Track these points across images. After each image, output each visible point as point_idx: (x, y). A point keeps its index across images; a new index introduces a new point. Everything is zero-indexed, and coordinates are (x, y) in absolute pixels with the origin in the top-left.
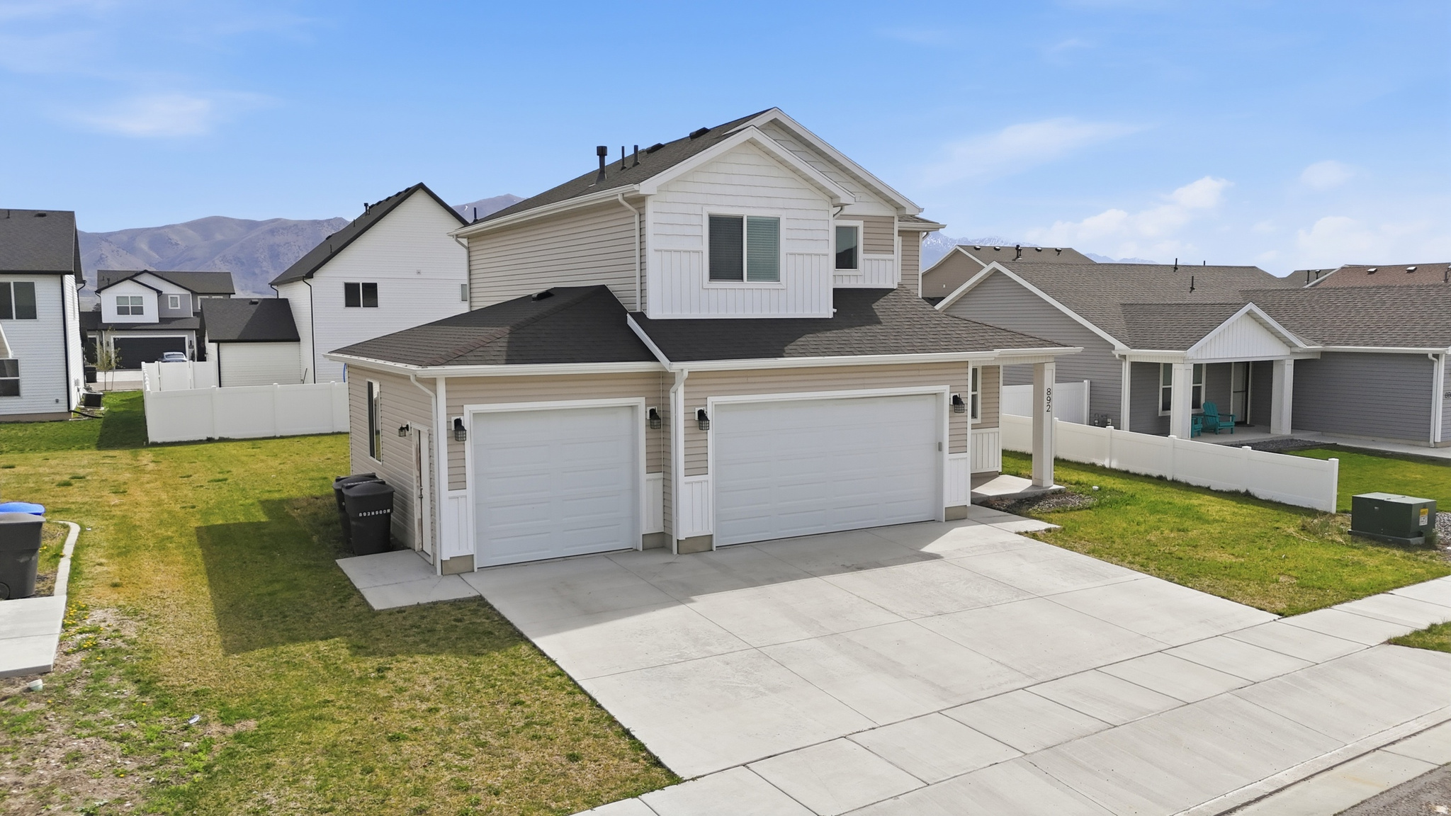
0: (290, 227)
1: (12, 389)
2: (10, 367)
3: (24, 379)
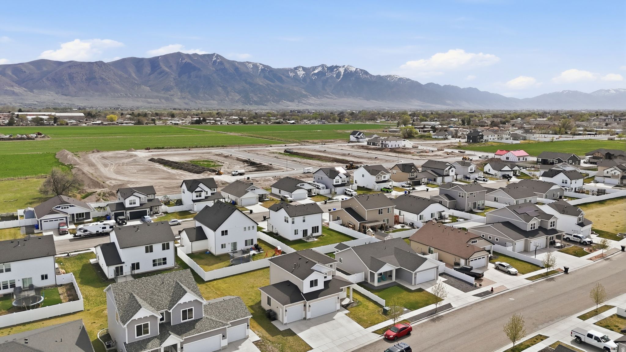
0: (78, 65)
1: (165, 263)
2: (165, 259)
3: (167, 261)
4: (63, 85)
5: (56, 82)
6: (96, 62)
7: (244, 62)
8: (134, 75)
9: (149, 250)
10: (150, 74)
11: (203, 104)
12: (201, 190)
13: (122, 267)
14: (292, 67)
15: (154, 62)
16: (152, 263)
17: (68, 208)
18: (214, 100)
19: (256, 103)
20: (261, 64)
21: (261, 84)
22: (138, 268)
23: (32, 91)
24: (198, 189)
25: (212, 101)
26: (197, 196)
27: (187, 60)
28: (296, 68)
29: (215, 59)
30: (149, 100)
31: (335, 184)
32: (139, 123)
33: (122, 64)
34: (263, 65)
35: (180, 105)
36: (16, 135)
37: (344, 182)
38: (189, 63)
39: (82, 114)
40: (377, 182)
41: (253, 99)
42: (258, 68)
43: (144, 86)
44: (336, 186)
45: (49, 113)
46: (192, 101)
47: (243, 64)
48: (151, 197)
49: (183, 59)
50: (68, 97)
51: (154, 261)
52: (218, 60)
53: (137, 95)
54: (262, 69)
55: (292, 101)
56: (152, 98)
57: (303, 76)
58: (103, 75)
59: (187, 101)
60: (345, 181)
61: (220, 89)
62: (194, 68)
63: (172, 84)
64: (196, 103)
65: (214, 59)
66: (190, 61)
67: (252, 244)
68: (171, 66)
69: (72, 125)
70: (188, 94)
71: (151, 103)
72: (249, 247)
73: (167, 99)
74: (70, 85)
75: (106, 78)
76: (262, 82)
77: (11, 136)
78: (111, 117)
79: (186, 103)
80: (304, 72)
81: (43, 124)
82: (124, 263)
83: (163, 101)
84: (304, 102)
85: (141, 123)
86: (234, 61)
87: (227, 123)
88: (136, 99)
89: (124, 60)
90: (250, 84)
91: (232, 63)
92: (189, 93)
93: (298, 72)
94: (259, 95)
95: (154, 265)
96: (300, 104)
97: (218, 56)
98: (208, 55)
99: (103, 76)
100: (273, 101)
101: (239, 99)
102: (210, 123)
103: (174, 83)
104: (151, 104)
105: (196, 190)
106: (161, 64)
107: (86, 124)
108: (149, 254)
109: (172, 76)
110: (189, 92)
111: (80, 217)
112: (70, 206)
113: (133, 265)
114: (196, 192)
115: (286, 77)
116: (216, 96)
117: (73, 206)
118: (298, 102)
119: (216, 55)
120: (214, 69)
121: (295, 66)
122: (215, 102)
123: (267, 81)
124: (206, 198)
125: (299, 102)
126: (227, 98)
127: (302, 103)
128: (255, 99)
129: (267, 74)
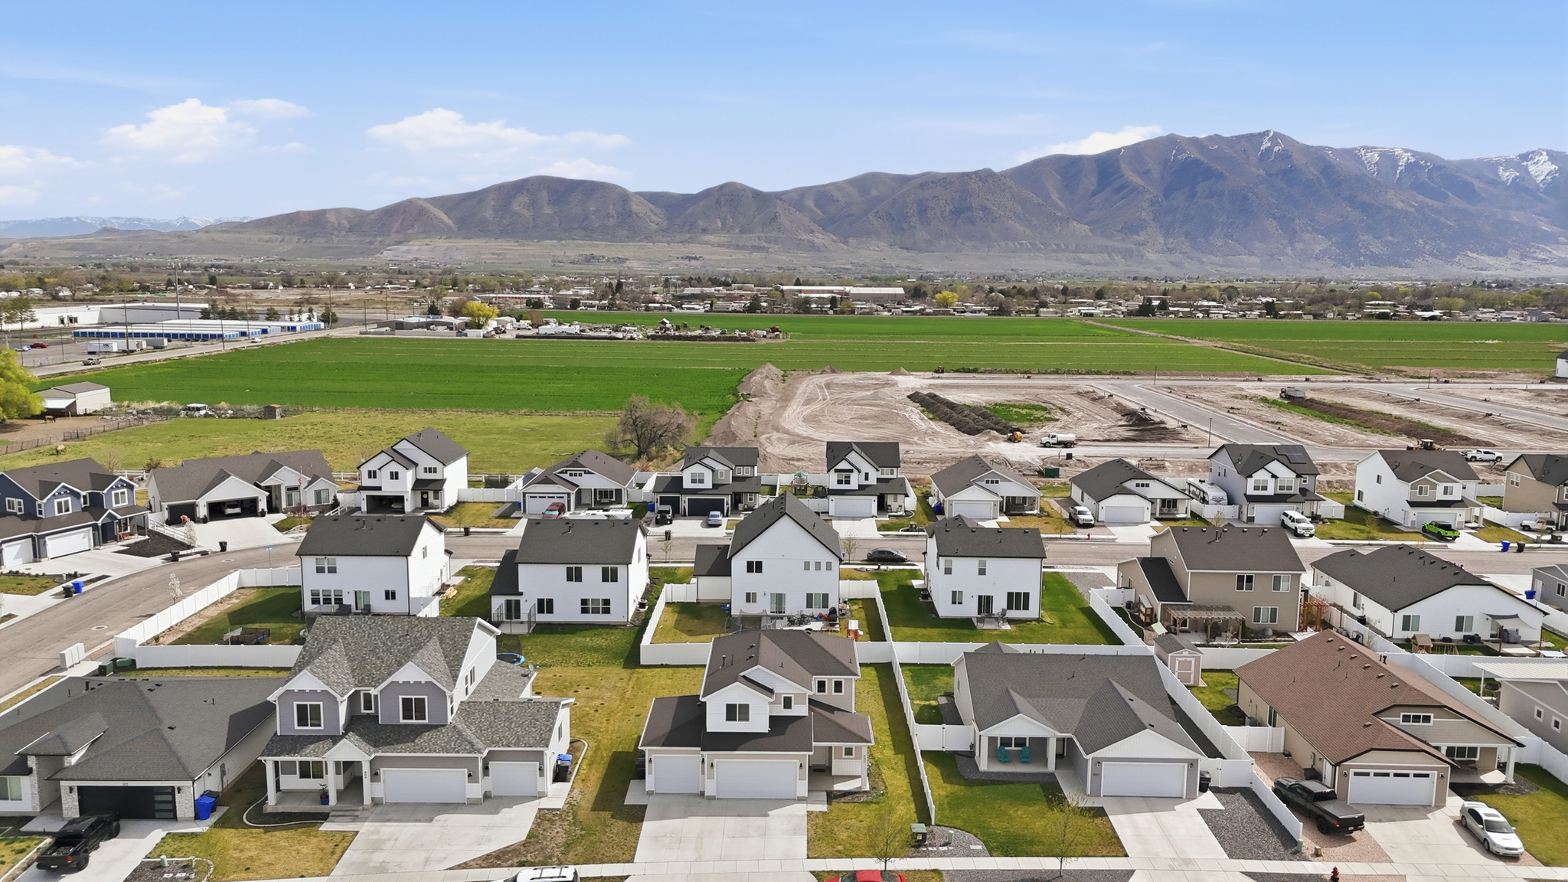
0: (940, 180)
1: (607, 611)
2: (607, 602)
3: (612, 606)
4: (905, 226)
5: (893, 219)
6: (976, 173)
7: (1355, 149)
8: (1055, 197)
9: (574, 575)
10: (1094, 194)
11: (1222, 266)
12: (850, 467)
13: (518, 602)
14: (1513, 154)
15: (1107, 165)
16: (579, 606)
17: (580, 475)
18: (1251, 253)
19: (1376, 260)
20: (1407, 151)
21: (1400, 205)
22: (550, 611)
23: (846, 243)
24: (843, 465)
25: (1245, 258)
26: (840, 482)
27: (1193, 153)
28: (1525, 157)
29: (1269, 145)
30: (1085, 257)
31: (1251, 492)
32: (1002, 311)
33: (1031, 174)
34: (1414, 154)
35: (1159, 269)
36: (734, 331)
37: (1285, 492)
38: (1196, 162)
39: (900, 291)
40: (1413, 504)
41: (1369, 250)
42: (1397, 161)
43: (1075, 223)
44: (1252, 499)
45: (841, 288)
46: (1192, 258)
47: (1351, 154)
48: (744, 472)
49: (1180, 151)
50: (912, 254)
51: (584, 602)
52: (1276, 149)
53: (1058, 246)
54: (1409, 166)
55: (1501, 252)
56: (1090, 252)
57: (1549, 178)
58: (987, 199)
59: (1177, 257)
60: (1290, 488)
61: (1271, 225)
62: (1207, 173)
63: (1144, 215)
64: (1202, 263)
65: (1266, 145)
66: (1200, 157)
67: (825, 605)
68: (1147, 172)
69: (861, 314)
70: (1183, 238)
71: (1089, 263)
72: (816, 611)
73: (1127, 254)
74: (918, 226)
75: (994, 208)
76: (1402, 201)
77: (723, 333)
78: (945, 297)
79: (1173, 264)
80: (1553, 167)
81: (808, 311)
82: (521, 594)
83: (1118, 258)
84: (1541, 256)
85: (1006, 311)
86: (1322, 148)
87: (1224, 314)
88: (1054, 254)
89: (1038, 164)
90: (1365, 207)
91: (1317, 154)
92: (1186, 237)
93: (1531, 168)
94: (1390, 238)
95: (584, 611)
96: (1529, 262)
97: (1277, 137)
98: (1250, 137)
99: (988, 204)
100: (1432, 254)
101: (1324, 252)
102: (1176, 313)
103: (1151, 213)
104: (1088, 267)
105: (837, 467)
106: (1123, 166)
107: (890, 311)
108: (574, 584)
109: (1147, 196)
110: (1187, 235)
111: (606, 497)
112: (585, 472)
113: (540, 602)
114: (836, 471)
115: (1487, 183)
116: (1258, 244)
117: (589, 473)
118: (1521, 255)
119: (1271, 134)
120: (1262, 172)
121: (1523, 151)
122: (1255, 260)
123: (1421, 198)
124: (862, 487)
125: (1523, 257)
126: (1289, 248)
127: (1536, 258)
128: (1376, 248)
129: (1424, 177)
